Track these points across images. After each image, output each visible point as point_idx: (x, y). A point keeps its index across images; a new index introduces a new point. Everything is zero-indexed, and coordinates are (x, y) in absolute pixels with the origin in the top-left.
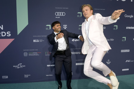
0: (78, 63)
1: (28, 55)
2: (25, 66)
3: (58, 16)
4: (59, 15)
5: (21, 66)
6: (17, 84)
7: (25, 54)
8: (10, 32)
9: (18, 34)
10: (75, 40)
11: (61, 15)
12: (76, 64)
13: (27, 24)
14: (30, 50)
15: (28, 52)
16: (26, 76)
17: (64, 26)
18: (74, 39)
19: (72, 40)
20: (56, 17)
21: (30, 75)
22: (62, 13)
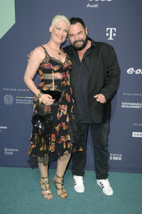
0: (139, 133)
1: (14, 101)
2: (6, 127)
7: (8, 99)
10: (135, 69)
12: (134, 133)
13: (13, 22)
14: (20, 90)
15: (14, 94)
16: (9, 151)
17: (109, 31)
18: (133, 69)
19: (128, 71)
21: (17, 150)
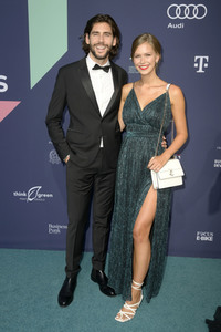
3: (178, 21)
4: (182, 15)
5: (40, 196)
6: (24, 251)
7: (55, 156)
8: (5, 78)
9: (33, 85)
11: (191, 15)
16: (55, 229)
17: (199, 59)
20: (170, 25)
21: (65, 227)
22: (196, 7)
